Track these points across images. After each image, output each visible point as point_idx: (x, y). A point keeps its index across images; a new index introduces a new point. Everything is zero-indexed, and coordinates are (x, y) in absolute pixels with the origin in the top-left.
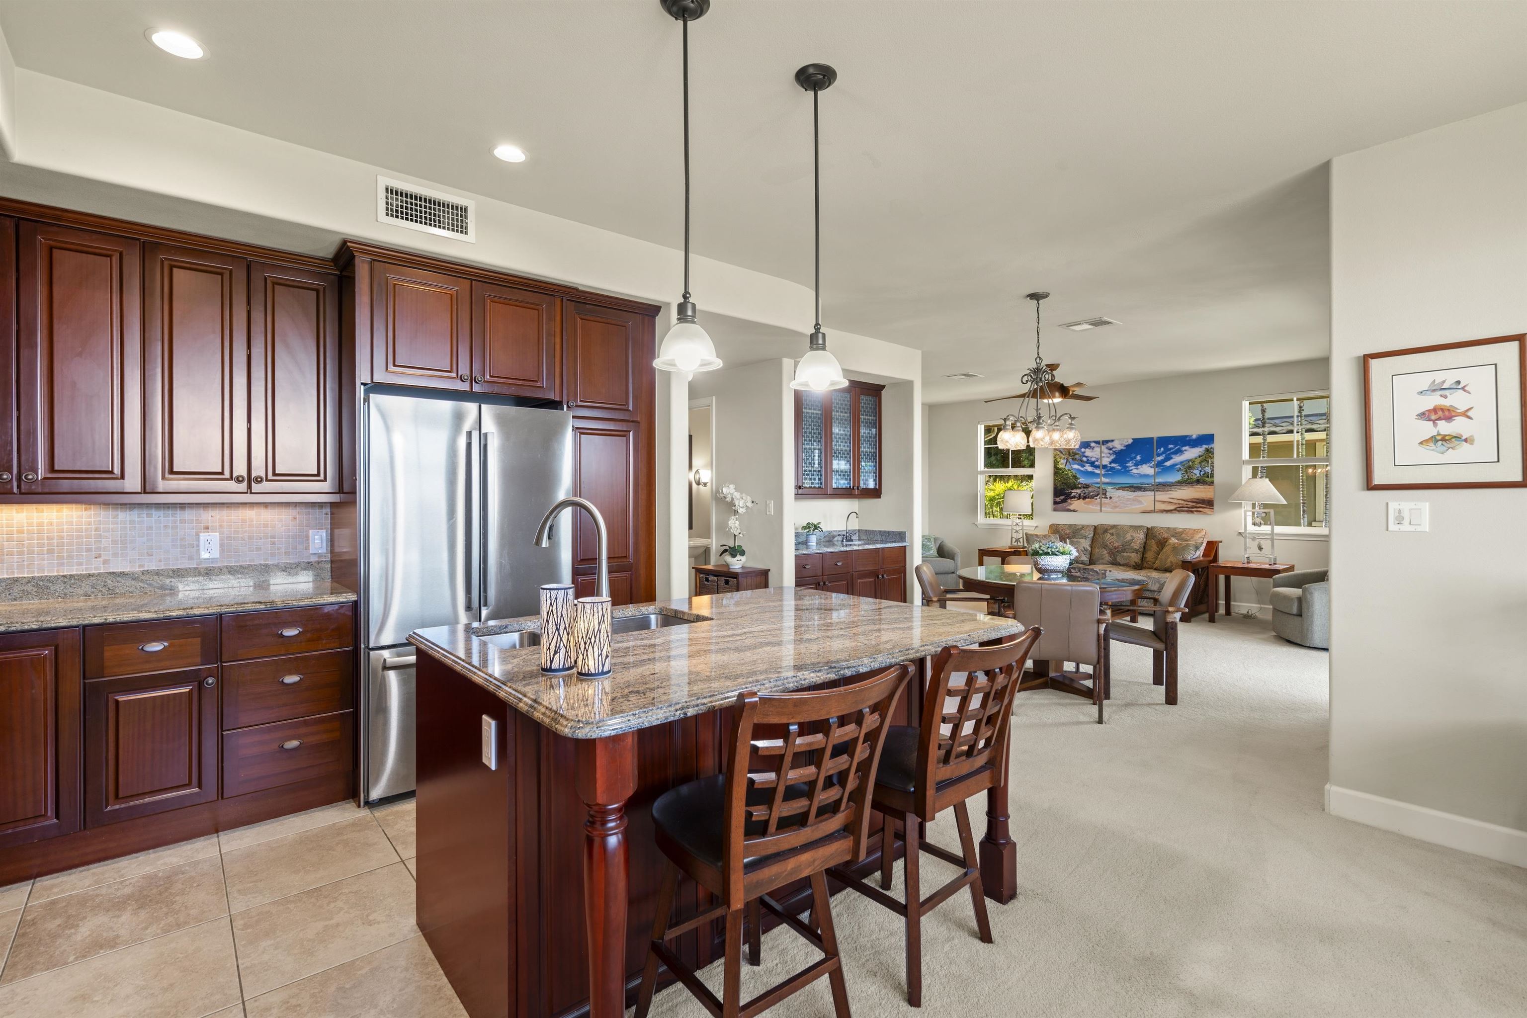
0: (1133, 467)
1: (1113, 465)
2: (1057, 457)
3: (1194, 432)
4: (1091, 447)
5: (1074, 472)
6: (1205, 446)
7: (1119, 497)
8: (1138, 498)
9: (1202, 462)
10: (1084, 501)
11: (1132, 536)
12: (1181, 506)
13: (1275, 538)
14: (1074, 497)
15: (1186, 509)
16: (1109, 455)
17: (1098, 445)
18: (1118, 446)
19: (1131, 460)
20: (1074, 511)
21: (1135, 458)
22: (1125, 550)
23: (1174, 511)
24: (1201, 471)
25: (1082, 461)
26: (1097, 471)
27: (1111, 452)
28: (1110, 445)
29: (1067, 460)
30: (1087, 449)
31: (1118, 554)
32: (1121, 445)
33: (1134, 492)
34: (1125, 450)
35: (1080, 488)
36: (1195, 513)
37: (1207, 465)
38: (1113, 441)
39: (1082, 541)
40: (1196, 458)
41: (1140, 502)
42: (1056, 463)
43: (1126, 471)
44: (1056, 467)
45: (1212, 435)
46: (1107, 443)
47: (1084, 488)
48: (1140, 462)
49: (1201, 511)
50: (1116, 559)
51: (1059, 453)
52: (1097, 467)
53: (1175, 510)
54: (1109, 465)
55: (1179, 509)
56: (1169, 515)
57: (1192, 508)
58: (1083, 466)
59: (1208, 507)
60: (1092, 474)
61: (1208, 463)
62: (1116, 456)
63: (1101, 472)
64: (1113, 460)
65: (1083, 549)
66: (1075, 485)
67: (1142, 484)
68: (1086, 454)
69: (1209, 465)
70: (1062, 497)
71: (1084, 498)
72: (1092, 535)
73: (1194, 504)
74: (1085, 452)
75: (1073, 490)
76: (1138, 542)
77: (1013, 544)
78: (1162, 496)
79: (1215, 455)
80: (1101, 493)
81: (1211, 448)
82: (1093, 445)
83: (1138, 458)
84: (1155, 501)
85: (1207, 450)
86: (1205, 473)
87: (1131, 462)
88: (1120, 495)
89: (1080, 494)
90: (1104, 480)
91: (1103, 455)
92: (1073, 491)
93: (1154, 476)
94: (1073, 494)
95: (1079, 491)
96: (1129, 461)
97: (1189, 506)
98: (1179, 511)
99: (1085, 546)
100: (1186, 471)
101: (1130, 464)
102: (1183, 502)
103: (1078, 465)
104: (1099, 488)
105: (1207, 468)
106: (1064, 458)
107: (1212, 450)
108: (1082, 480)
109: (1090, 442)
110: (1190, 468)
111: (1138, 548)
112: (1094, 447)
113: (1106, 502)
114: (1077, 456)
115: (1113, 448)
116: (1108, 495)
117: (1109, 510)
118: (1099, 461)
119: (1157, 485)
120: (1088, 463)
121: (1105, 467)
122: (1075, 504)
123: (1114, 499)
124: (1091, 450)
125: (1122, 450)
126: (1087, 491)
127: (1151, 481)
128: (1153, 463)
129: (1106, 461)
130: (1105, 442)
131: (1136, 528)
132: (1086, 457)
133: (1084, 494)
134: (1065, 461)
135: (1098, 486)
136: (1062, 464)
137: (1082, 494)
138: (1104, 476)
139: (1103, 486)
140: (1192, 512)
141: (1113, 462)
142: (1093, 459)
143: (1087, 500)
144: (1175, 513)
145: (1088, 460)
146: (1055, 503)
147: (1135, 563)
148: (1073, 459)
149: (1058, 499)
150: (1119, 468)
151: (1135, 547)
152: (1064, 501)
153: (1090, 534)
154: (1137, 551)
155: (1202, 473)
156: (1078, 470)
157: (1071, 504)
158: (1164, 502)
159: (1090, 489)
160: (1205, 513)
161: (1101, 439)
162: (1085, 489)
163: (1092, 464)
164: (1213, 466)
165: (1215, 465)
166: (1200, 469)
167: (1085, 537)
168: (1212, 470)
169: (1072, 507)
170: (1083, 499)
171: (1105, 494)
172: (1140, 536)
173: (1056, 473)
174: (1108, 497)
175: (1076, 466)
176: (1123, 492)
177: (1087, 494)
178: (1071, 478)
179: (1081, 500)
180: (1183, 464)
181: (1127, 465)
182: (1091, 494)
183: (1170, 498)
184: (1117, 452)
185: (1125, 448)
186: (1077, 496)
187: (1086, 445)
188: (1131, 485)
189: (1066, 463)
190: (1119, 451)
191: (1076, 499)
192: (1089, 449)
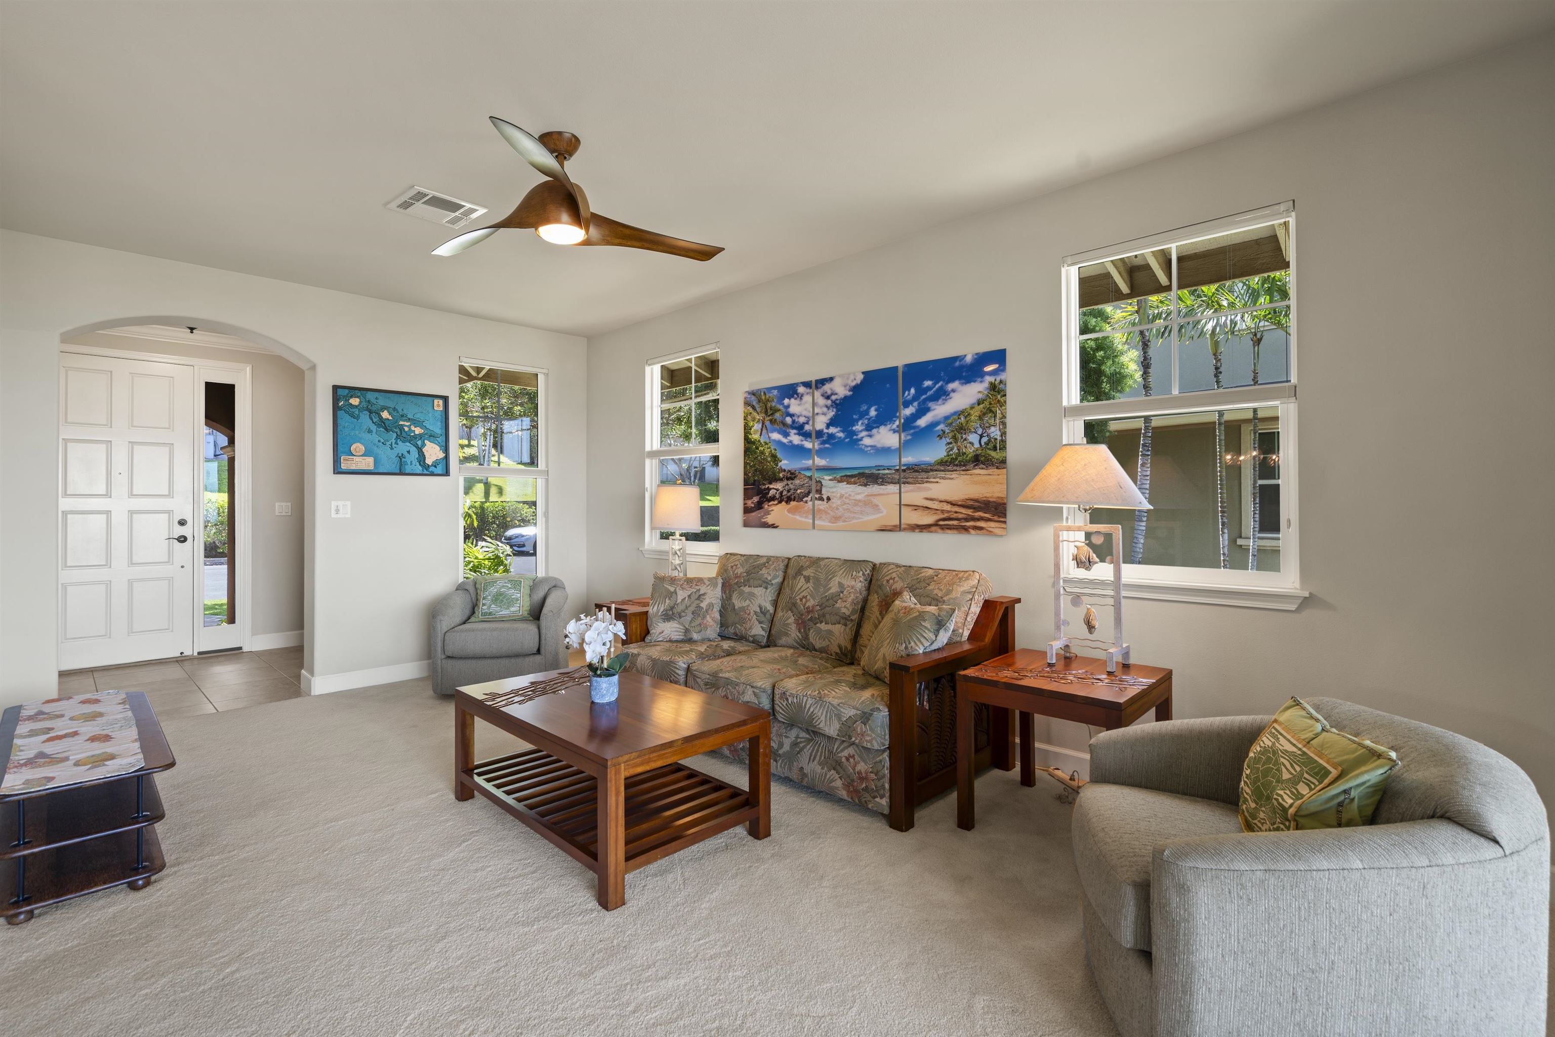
0: (864, 434)
1: (832, 430)
2: (749, 418)
3: (968, 350)
4: (797, 394)
5: (772, 448)
7: (842, 496)
8: (872, 499)
9: (984, 414)
10: (789, 506)
11: (840, 585)
12: (946, 515)
13: (1124, 593)
14: (773, 498)
15: (955, 523)
16: (825, 410)
17: (808, 390)
18: (840, 389)
19: (860, 418)
20: (773, 526)
21: (867, 412)
22: (824, 615)
23: (933, 528)
24: (981, 436)
25: (784, 424)
26: (808, 445)
27: (829, 402)
28: (827, 388)
29: (763, 424)
30: (792, 400)
31: (811, 624)
32: (845, 386)
33: (865, 485)
34: (851, 396)
35: (781, 480)
36: (972, 531)
37: (992, 421)
38: (831, 379)
39: (758, 591)
40: (972, 408)
41: (876, 507)
42: (747, 429)
43: (852, 443)
44: (747, 440)
45: (1003, 352)
46: (823, 385)
47: (788, 479)
48: (875, 422)
49: (981, 528)
50: (806, 637)
51: (751, 410)
52: (807, 435)
53: (936, 524)
54: (825, 431)
55: (945, 524)
56: (925, 536)
57: (967, 520)
58: (786, 435)
59: (996, 518)
60: (799, 450)
61: (995, 416)
62: (838, 411)
63: (814, 446)
64: (831, 419)
65: (758, 610)
66: (774, 474)
67: (878, 467)
68: (791, 409)
69: (998, 421)
70: (756, 499)
71: (789, 500)
72: (779, 580)
73: (969, 512)
74: (788, 406)
75: (770, 483)
76: (850, 600)
78: (914, 494)
79: (1009, 398)
80: (814, 490)
81: (1001, 382)
82: (801, 390)
83: (873, 413)
84: (900, 505)
85: (993, 387)
86: (989, 441)
87: (860, 423)
88: (843, 492)
89: (781, 493)
90: (820, 462)
91: (816, 410)
92: (771, 486)
93: (899, 451)
94: (772, 492)
95: (779, 486)
96: (857, 421)
97: (960, 516)
98: (944, 528)
99: (764, 604)
100: (954, 437)
101: (859, 427)
102: (948, 507)
103: (779, 433)
104: (810, 478)
105: (993, 429)
106: (759, 418)
107: (1001, 386)
108: (785, 464)
109: (797, 384)
110: (962, 429)
111: (848, 613)
112: (802, 395)
113: (821, 507)
114: (777, 416)
115: (832, 394)
116: (825, 493)
117: (826, 524)
118: (811, 423)
119: (904, 471)
120: (793, 428)
121: (819, 434)
122: (777, 512)
123: (835, 502)
124: (797, 402)
125: (846, 397)
126: (792, 486)
127: (894, 461)
128: (897, 423)
129: (820, 423)
130: (821, 382)
131: (852, 565)
132: (792, 416)
133: (788, 491)
134: (760, 426)
135: (808, 474)
136: (756, 431)
137: (785, 493)
138: (820, 453)
139: (817, 475)
140: (966, 529)
141: (831, 424)
142: (802, 420)
143: (792, 503)
144: (936, 532)
145: (794, 421)
146: (747, 510)
147: (840, 647)
148: (771, 421)
149: (750, 503)
150: (841, 435)
151: (844, 610)
152: (759, 506)
153: (775, 577)
154: (844, 620)
155: (985, 440)
156: (779, 443)
157: (768, 513)
158: (916, 507)
159: (797, 482)
160: (990, 533)
161: (813, 377)
162: (789, 482)
163: (800, 429)
164: (1004, 424)
165: (1008, 421)
166: (980, 431)
167: (766, 584)
168: (1003, 434)
169: (770, 519)
170: (787, 502)
171: (819, 491)
172: (856, 584)
173: (747, 451)
174: (825, 497)
175: (776, 436)
176: (848, 486)
177: (792, 491)
178: (769, 459)
179: (783, 503)
180: (950, 421)
181: (854, 428)
182: (799, 491)
183: (927, 499)
184: (838, 402)
185: (851, 393)
186: (777, 496)
187: (790, 391)
188: (861, 471)
189: (762, 430)
190: (841, 399)
191: (776, 502)
192: (796, 399)
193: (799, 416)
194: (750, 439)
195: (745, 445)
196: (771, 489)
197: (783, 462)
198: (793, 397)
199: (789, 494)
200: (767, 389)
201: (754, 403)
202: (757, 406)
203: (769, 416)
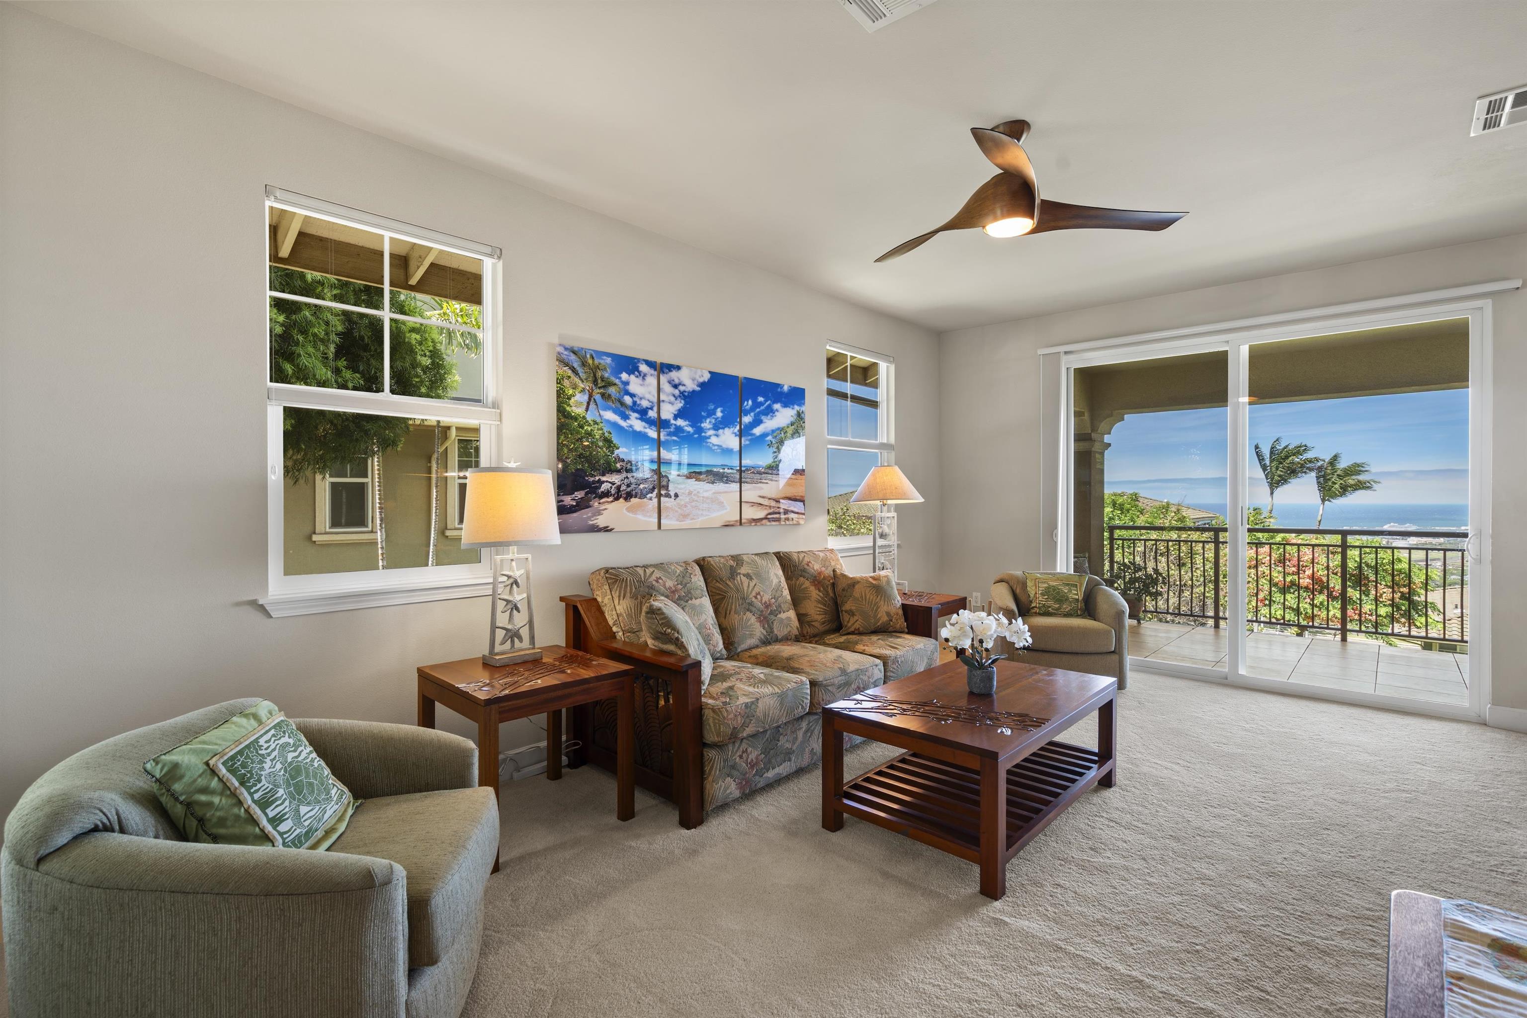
0: (711, 432)
1: (680, 422)
2: (566, 383)
3: (787, 382)
4: (639, 372)
5: (605, 429)
6: (797, 408)
7: (689, 493)
8: (718, 496)
9: (794, 433)
10: (628, 504)
12: (771, 510)
14: (607, 494)
15: (777, 516)
16: (673, 399)
17: (652, 372)
18: (689, 380)
20: (606, 529)
23: (764, 521)
25: (622, 404)
26: (654, 433)
27: (677, 392)
28: (674, 375)
29: (590, 396)
30: (632, 377)
32: (693, 380)
33: (713, 483)
34: (699, 391)
35: (619, 471)
36: (785, 522)
37: (797, 440)
38: (678, 368)
40: (787, 427)
41: (721, 504)
42: (562, 398)
43: (697, 440)
44: (562, 412)
45: (803, 390)
46: (670, 371)
47: (627, 471)
48: (721, 422)
49: (791, 520)
50: (771, 631)
51: (570, 373)
52: (652, 423)
53: (766, 518)
54: (672, 422)
55: (769, 517)
56: (758, 529)
57: (784, 513)
58: (625, 417)
59: (798, 511)
61: (799, 436)
62: (686, 403)
63: (659, 435)
64: (679, 410)
66: (608, 463)
67: (723, 466)
68: (632, 388)
70: (579, 495)
71: (629, 496)
73: (786, 507)
74: (627, 383)
75: (603, 475)
77: (498, 648)
78: (749, 492)
79: (805, 425)
80: (658, 485)
81: (802, 412)
82: (643, 368)
83: (719, 414)
84: (741, 502)
85: (798, 414)
87: (708, 421)
88: (692, 489)
89: (619, 488)
90: (665, 454)
91: (661, 397)
92: (604, 479)
93: (741, 453)
94: (604, 487)
95: (616, 478)
96: (706, 418)
97: (780, 510)
98: (770, 521)
100: (777, 448)
101: (706, 425)
102: (774, 504)
103: (615, 412)
104: (656, 472)
106: (583, 390)
107: (802, 415)
108: (623, 452)
109: (639, 360)
110: (780, 442)
112: (645, 375)
113: (667, 505)
114: (612, 390)
115: (680, 384)
116: (671, 489)
117: (676, 522)
118: (656, 409)
119: (744, 471)
120: (635, 411)
121: (665, 424)
122: (608, 512)
123: (679, 499)
124: (639, 380)
125: (694, 391)
126: (633, 480)
127: (736, 462)
128: (738, 427)
129: (669, 412)
130: (670, 367)
132: (632, 395)
133: (628, 486)
134: (586, 397)
135: (653, 467)
136: (578, 404)
137: (623, 488)
138: (665, 444)
139: (664, 469)
140: (782, 521)
141: (678, 415)
142: (645, 404)
143: (634, 500)
144: (764, 524)
145: (635, 403)
146: (562, 510)
148: (603, 395)
149: (568, 500)
150: (690, 429)
152: (582, 505)
156: (615, 425)
157: (599, 513)
158: (753, 504)
159: (639, 475)
160: (795, 523)
161: (659, 359)
162: (628, 475)
163: (643, 413)
166: (791, 446)
169: (601, 521)
170: (626, 499)
171: (669, 487)
173: (561, 428)
174: (672, 493)
175: (609, 415)
176: (697, 482)
177: (633, 486)
178: (601, 444)
179: (621, 500)
180: (775, 434)
181: (703, 425)
182: (642, 486)
183: (760, 497)
184: (686, 394)
185: (699, 389)
186: (613, 492)
187: (629, 365)
188: (709, 469)
189: (588, 404)
190: (689, 392)
191: (611, 499)
192: (637, 377)
193: (641, 399)
194: (569, 413)
195: (558, 419)
196: (604, 482)
197: (621, 449)
198: (633, 373)
199: (629, 489)
200: (596, 352)
201: (576, 365)
202: (580, 370)
203: (600, 388)
